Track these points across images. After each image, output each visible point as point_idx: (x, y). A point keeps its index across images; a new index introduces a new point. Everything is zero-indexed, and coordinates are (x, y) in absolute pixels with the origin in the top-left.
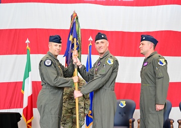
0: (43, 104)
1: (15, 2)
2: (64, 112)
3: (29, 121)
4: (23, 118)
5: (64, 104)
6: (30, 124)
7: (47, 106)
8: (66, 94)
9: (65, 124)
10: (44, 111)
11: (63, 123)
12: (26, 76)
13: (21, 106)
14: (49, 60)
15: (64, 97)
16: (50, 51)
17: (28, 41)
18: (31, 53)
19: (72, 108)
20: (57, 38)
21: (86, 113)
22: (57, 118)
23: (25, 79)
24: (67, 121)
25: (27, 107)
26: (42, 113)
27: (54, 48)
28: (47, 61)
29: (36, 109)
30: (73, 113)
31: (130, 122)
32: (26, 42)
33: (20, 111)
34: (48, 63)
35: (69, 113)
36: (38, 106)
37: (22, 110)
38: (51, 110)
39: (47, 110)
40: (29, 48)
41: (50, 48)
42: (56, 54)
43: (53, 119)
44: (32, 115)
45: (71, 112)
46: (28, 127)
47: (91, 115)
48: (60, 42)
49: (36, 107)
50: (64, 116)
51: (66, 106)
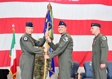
0: (23, 64)
1: (6, 2)
2: (35, 69)
3: (14, 74)
4: (10, 72)
5: (35, 64)
6: (15, 76)
7: (25, 65)
8: (37, 58)
9: (36, 76)
10: (23, 68)
11: (35, 76)
12: (13, 47)
13: (9, 66)
14: (26, 37)
15: (35, 60)
16: (26, 32)
17: (13, 26)
18: (15, 33)
19: (40, 66)
20: (30, 24)
21: (48, 69)
22: (31, 72)
23: (11, 49)
24: (37, 74)
25: (13, 66)
26: (22, 69)
27: (29, 30)
28: (25, 37)
29: (19, 67)
30: (41, 69)
31: (76, 75)
32: (12, 26)
33: (9, 68)
34: (26, 39)
35: (39, 69)
36: (20, 65)
37: (10, 67)
38: (28, 67)
39: (25, 68)
40: (14, 30)
41: (26, 30)
42: (30, 34)
43: (28, 73)
44: (16, 71)
45: (40, 68)
46: (14, 78)
47: (52, 70)
48: (32, 27)
49: (18, 66)
50: (35, 71)
51: (37, 65)
